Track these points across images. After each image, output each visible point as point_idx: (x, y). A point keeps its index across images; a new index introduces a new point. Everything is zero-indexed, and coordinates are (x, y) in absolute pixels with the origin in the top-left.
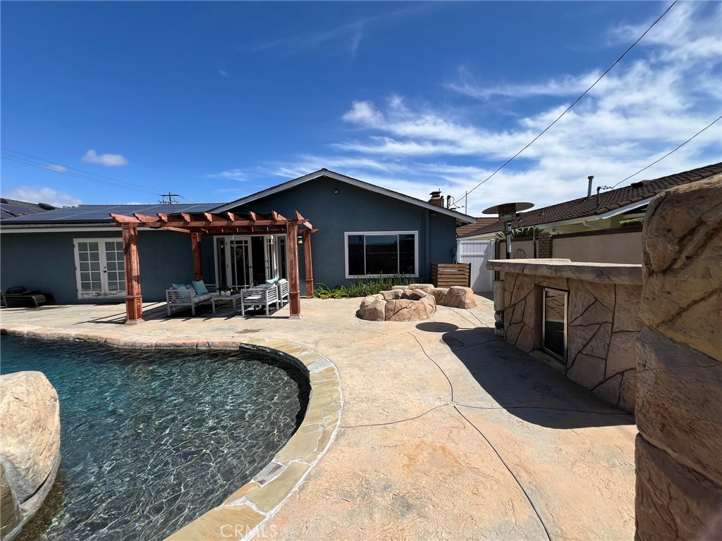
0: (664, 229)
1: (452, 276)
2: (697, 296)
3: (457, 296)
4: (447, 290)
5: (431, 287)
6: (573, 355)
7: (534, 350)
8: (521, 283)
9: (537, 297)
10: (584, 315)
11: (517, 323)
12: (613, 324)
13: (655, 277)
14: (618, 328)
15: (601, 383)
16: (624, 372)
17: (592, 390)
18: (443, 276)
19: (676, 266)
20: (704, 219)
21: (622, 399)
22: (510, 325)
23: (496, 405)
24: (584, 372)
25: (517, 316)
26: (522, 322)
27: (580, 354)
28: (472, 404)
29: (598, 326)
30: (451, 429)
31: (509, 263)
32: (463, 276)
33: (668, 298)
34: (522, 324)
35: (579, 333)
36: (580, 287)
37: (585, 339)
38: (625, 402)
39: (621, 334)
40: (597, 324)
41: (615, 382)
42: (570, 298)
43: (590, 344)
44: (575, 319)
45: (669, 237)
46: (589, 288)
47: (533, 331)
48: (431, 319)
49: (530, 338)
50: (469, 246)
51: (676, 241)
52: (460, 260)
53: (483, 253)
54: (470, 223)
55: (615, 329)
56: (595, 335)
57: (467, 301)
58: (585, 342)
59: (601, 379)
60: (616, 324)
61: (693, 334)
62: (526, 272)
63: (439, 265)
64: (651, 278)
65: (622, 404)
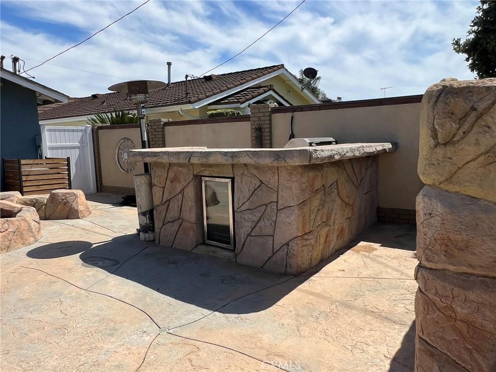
0: (449, 112)
1: (44, 177)
2: (469, 158)
3: (65, 204)
4: (47, 196)
5: (17, 194)
6: (243, 240)
7: (197, 245)
8: (176, 174)
9: (197, 188)
10: (251, 199)
11: (173, 221)
12: (277, 202)
13: (438, 148)
14: (282, 205)
15: (270, 258)
16: (288, 242)
17: (262, 267)
18: (30, 178)
19: (455, 139)
20: (476, 107)
21: (288, 266)
22: (164, 225)
23: (206, 311)
24: (253, 253)
25: (173, 213)
26: (179, 218)
27: (249, 237)
28: (183, 322)
29: (265, 207)
30: (188, 357)
31: (168, 152)
32: (60, 176)
33: (450, 162)
34: (180, 221)
35: (247, 216)
36: (246, 172)
37: (253, 221)
38: (292, 268)
39: (285, 210)
40: (263, 205)
41: (282, 254)
42: (236, 184)
43: (259, 224)
44: (242, 205)
45: (453, 119)
46: (255, 172)
47: (195, 225)
48: (41, 240)
49: (191, 234)
50: (57, 133)
51: (458, 121)
52: (47, 153)
53: (77, 144)
54: (57, 101)
55: (280, 207)
56: (262, 215)
57: (81, 208)
58: (254, 224)
59: (270, 255)
60: (280, 202)
61: (467, 184)
62: (194, 160)
63: (23, 162)
64: (436, 149)
65: (289, 270)
